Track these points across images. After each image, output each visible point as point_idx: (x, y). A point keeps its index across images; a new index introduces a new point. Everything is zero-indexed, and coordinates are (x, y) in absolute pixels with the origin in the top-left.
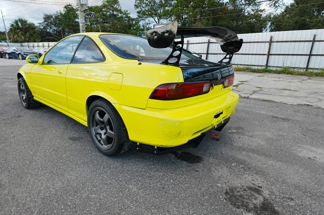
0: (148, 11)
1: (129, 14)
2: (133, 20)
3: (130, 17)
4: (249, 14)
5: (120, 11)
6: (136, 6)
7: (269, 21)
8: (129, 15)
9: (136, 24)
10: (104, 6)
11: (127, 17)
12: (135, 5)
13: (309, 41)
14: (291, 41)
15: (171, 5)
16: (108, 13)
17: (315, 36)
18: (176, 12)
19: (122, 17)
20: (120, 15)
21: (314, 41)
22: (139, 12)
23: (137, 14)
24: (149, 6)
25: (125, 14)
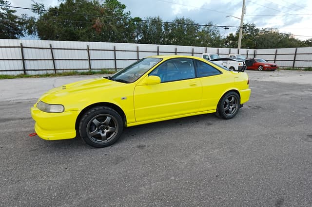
17: (115, 47)
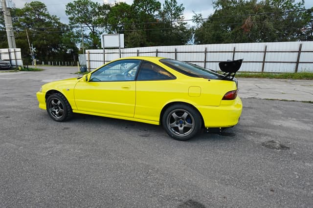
0: (81, 18)
1: (59, 19)
2: (64, 26)
3: (59, 22)
4: (176, 26)
5: (48, 16)
6: (68, 12)
7: (193, 33)
8: (59, 21)
9: (68, 30)
10: (28, 10)
11: (57, 23)
12: (66, 11)
13: (232, 52)
14: (220, 52)
15: (105, 14)
16: (33, 18)
18: (112, 21)
19: (51, 22)
20: (47, 20)
21: (234, 52)
22: (71, 19)
23: (69, 20)
24: (82, 13)
25: (54, 19)
